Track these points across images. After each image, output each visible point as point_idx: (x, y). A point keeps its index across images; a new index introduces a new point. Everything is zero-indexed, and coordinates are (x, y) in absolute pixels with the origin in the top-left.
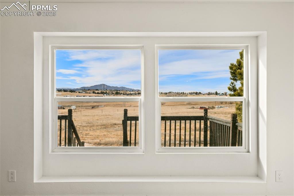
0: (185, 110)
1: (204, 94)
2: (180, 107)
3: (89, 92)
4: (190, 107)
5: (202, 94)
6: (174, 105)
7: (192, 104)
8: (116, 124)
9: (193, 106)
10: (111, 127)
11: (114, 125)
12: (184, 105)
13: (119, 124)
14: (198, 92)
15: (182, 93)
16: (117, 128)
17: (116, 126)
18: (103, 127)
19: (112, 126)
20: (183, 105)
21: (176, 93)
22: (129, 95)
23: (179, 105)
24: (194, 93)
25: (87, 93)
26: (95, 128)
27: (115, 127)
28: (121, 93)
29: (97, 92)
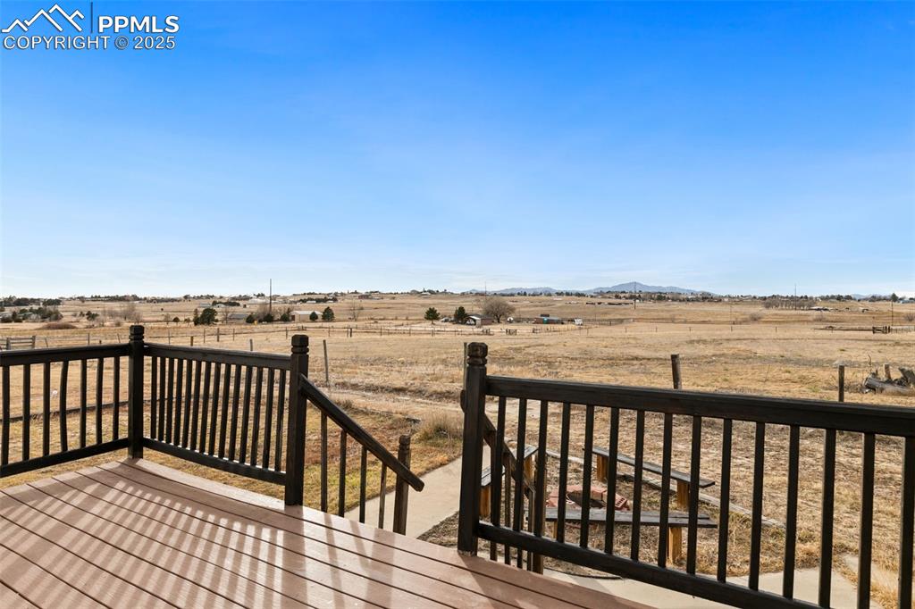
0: (808, 333)
1: (859, 301)
2: (797, 325)
3: (608, 295)
4: (822, 327)
5: (855, 299)
6: (783, 322)
7: (827, 321)
8: (637, 358)
9: (829, 324)
10: (624, 364)
11: (633, 359)
12: (808, 321)
13: (644, 359)
14: (844, 294)
15: (802, 297)
16: (636, 367)
17: (635, 362)
18: (607, 362)
19: (627, 362)
20: (804, 321)
21: (787, 297)
22: (684, 300)
23: (794, 322)
24: (833, 297)
25: (605, 298)
26: (589, 363)
27: (633, 365)
28: (668, 298)
29: (622, 295)
